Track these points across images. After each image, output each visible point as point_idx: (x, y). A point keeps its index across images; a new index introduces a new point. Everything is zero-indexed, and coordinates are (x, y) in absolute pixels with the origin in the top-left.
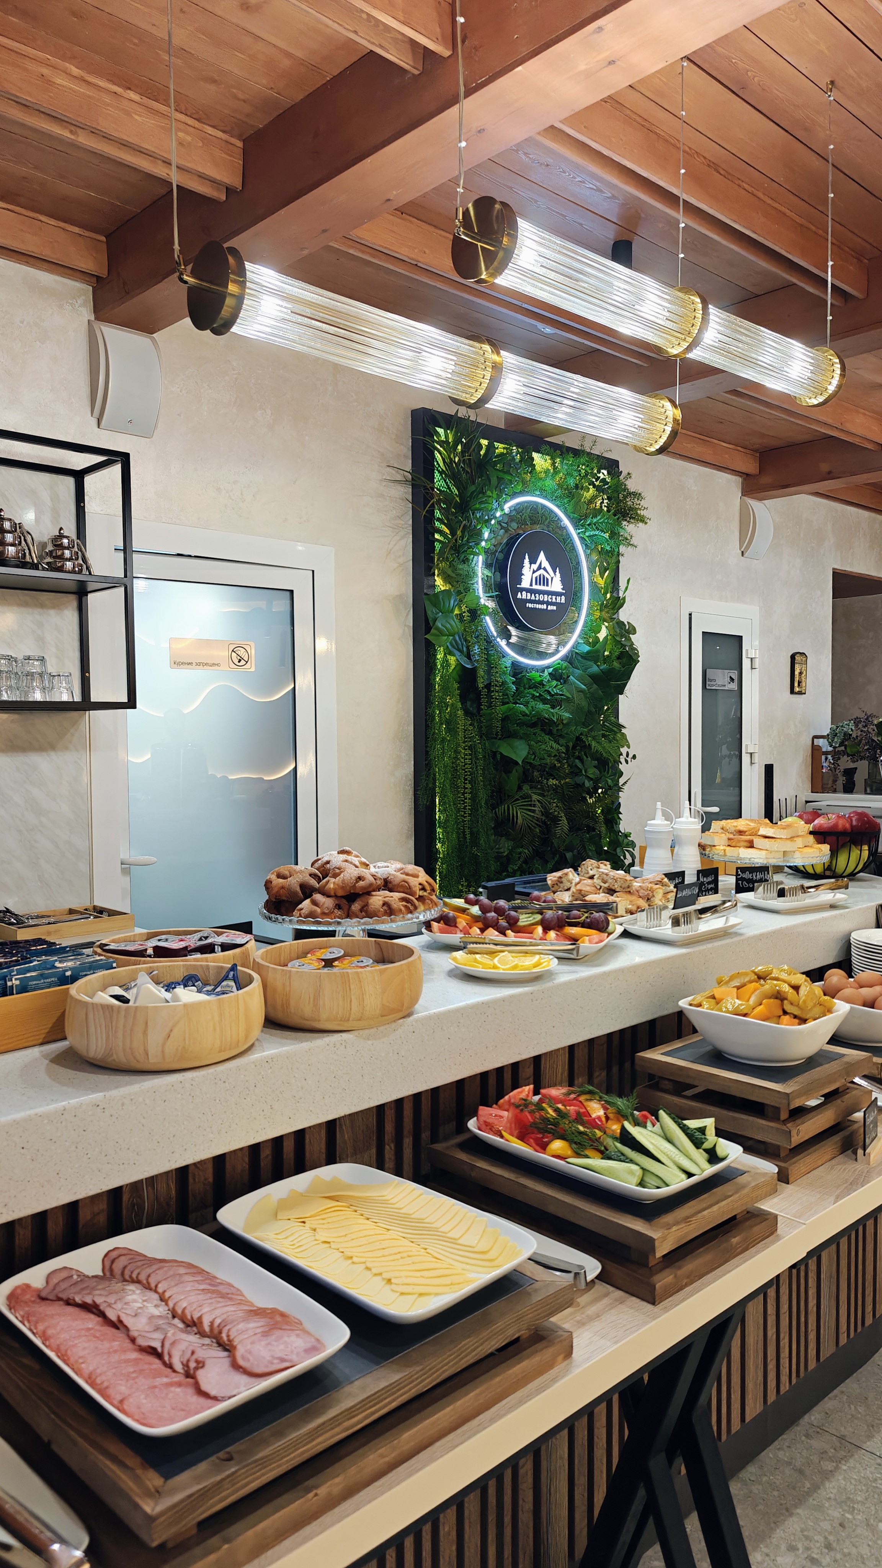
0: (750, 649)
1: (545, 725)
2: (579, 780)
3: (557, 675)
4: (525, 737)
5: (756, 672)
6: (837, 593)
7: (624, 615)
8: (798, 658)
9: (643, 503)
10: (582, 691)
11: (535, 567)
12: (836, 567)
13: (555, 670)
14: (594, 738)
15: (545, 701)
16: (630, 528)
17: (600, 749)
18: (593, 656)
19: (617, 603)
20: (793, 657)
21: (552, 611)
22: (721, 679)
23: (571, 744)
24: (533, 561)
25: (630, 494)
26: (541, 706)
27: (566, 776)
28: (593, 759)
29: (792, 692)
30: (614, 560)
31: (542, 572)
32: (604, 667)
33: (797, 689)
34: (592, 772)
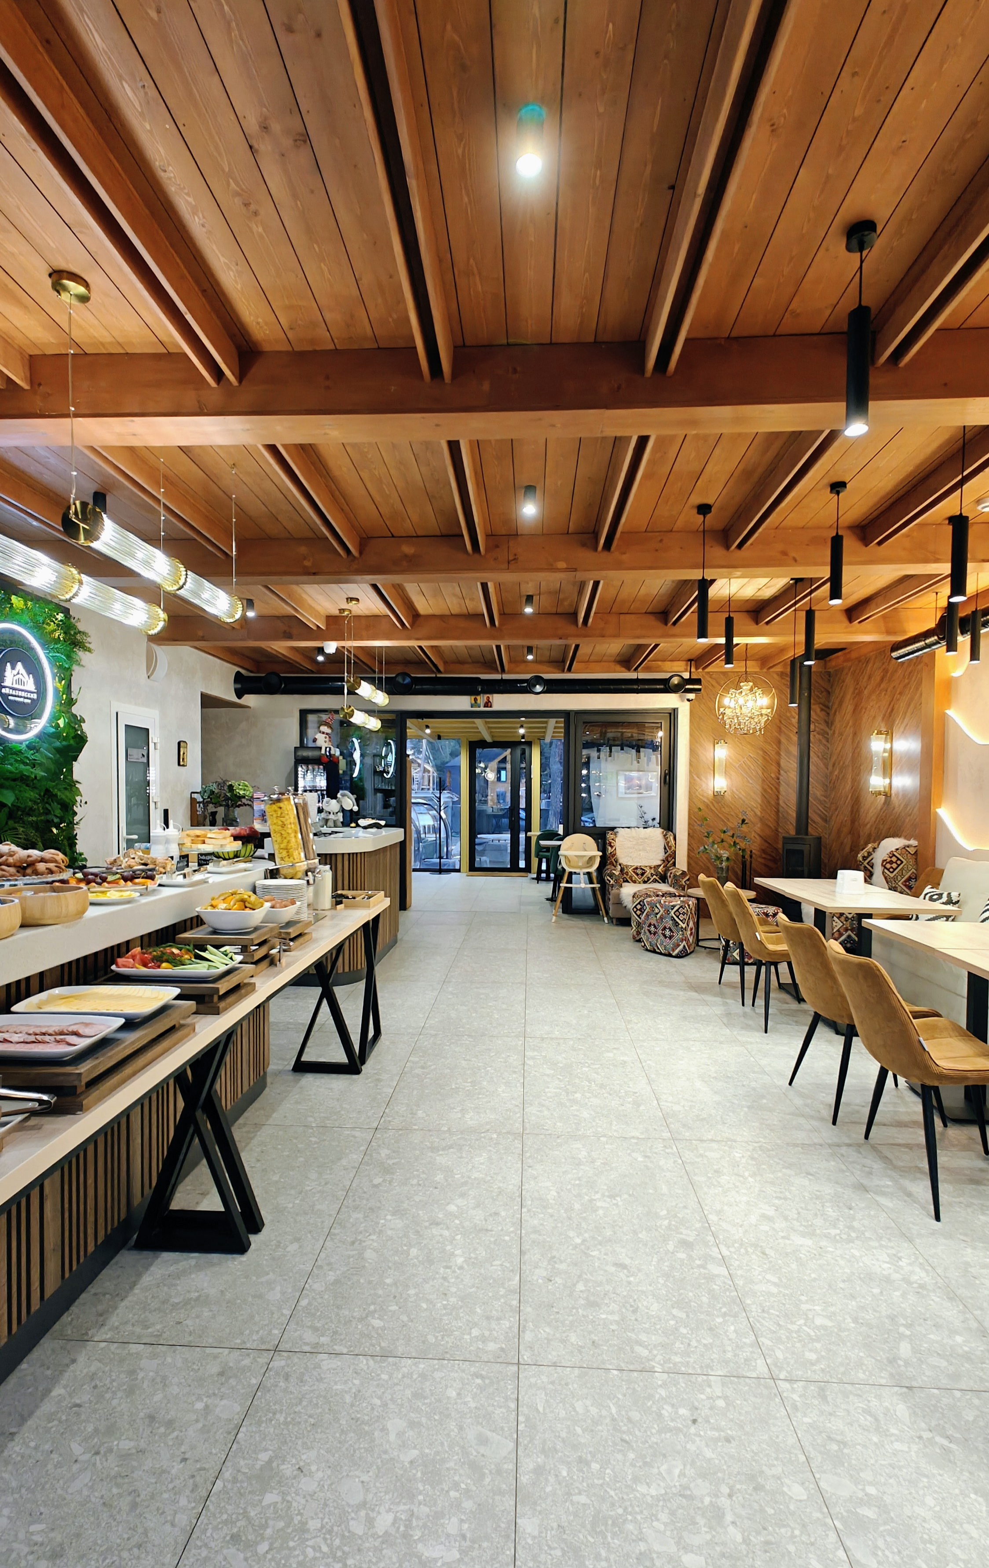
0: (154, 737)
1: (23, 780)
2: (50, 817)
3: (30, 747)
4: (12, 789)
5: (158, 751)
6: (203, 705)
7: (75, 710)
8: (182, 744)
9: (89, 639)
10: (51, 758)
11: (15, 672)
12: (204, 691)
13: (30, 743)
14: (59, 790)
15: (26, 764)
16: (81, 654)
17: (63, 797)
18: (57, 735)
19: (71, 702)
20: (179, 743)
21: (28, 704)
22: (136, 754)
23: (42, 794)
24: (13, 668)
25: (80, 632)
26: (22, 767)
27: (40, 814)
28: (58, 804)
29: (179, 764)
30: (68, 673)
31: (19, 676)
32: (64, 743)
33: (182, 763)
34: (58, 812)
